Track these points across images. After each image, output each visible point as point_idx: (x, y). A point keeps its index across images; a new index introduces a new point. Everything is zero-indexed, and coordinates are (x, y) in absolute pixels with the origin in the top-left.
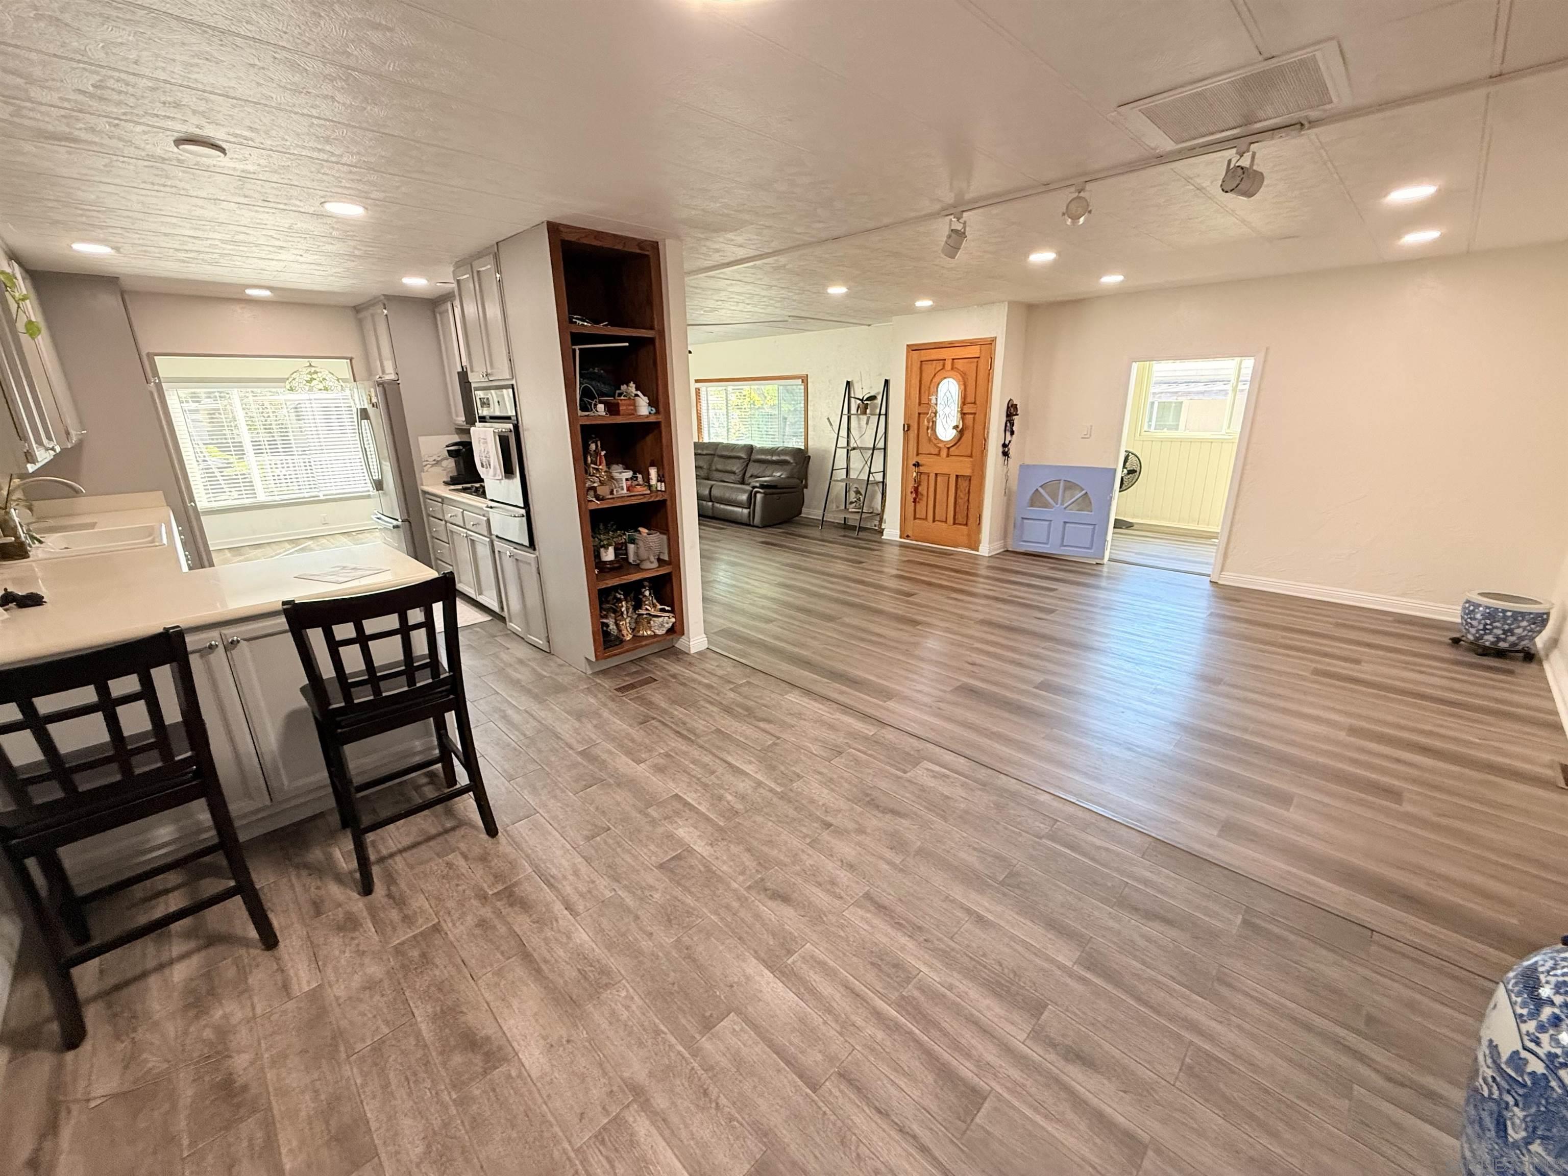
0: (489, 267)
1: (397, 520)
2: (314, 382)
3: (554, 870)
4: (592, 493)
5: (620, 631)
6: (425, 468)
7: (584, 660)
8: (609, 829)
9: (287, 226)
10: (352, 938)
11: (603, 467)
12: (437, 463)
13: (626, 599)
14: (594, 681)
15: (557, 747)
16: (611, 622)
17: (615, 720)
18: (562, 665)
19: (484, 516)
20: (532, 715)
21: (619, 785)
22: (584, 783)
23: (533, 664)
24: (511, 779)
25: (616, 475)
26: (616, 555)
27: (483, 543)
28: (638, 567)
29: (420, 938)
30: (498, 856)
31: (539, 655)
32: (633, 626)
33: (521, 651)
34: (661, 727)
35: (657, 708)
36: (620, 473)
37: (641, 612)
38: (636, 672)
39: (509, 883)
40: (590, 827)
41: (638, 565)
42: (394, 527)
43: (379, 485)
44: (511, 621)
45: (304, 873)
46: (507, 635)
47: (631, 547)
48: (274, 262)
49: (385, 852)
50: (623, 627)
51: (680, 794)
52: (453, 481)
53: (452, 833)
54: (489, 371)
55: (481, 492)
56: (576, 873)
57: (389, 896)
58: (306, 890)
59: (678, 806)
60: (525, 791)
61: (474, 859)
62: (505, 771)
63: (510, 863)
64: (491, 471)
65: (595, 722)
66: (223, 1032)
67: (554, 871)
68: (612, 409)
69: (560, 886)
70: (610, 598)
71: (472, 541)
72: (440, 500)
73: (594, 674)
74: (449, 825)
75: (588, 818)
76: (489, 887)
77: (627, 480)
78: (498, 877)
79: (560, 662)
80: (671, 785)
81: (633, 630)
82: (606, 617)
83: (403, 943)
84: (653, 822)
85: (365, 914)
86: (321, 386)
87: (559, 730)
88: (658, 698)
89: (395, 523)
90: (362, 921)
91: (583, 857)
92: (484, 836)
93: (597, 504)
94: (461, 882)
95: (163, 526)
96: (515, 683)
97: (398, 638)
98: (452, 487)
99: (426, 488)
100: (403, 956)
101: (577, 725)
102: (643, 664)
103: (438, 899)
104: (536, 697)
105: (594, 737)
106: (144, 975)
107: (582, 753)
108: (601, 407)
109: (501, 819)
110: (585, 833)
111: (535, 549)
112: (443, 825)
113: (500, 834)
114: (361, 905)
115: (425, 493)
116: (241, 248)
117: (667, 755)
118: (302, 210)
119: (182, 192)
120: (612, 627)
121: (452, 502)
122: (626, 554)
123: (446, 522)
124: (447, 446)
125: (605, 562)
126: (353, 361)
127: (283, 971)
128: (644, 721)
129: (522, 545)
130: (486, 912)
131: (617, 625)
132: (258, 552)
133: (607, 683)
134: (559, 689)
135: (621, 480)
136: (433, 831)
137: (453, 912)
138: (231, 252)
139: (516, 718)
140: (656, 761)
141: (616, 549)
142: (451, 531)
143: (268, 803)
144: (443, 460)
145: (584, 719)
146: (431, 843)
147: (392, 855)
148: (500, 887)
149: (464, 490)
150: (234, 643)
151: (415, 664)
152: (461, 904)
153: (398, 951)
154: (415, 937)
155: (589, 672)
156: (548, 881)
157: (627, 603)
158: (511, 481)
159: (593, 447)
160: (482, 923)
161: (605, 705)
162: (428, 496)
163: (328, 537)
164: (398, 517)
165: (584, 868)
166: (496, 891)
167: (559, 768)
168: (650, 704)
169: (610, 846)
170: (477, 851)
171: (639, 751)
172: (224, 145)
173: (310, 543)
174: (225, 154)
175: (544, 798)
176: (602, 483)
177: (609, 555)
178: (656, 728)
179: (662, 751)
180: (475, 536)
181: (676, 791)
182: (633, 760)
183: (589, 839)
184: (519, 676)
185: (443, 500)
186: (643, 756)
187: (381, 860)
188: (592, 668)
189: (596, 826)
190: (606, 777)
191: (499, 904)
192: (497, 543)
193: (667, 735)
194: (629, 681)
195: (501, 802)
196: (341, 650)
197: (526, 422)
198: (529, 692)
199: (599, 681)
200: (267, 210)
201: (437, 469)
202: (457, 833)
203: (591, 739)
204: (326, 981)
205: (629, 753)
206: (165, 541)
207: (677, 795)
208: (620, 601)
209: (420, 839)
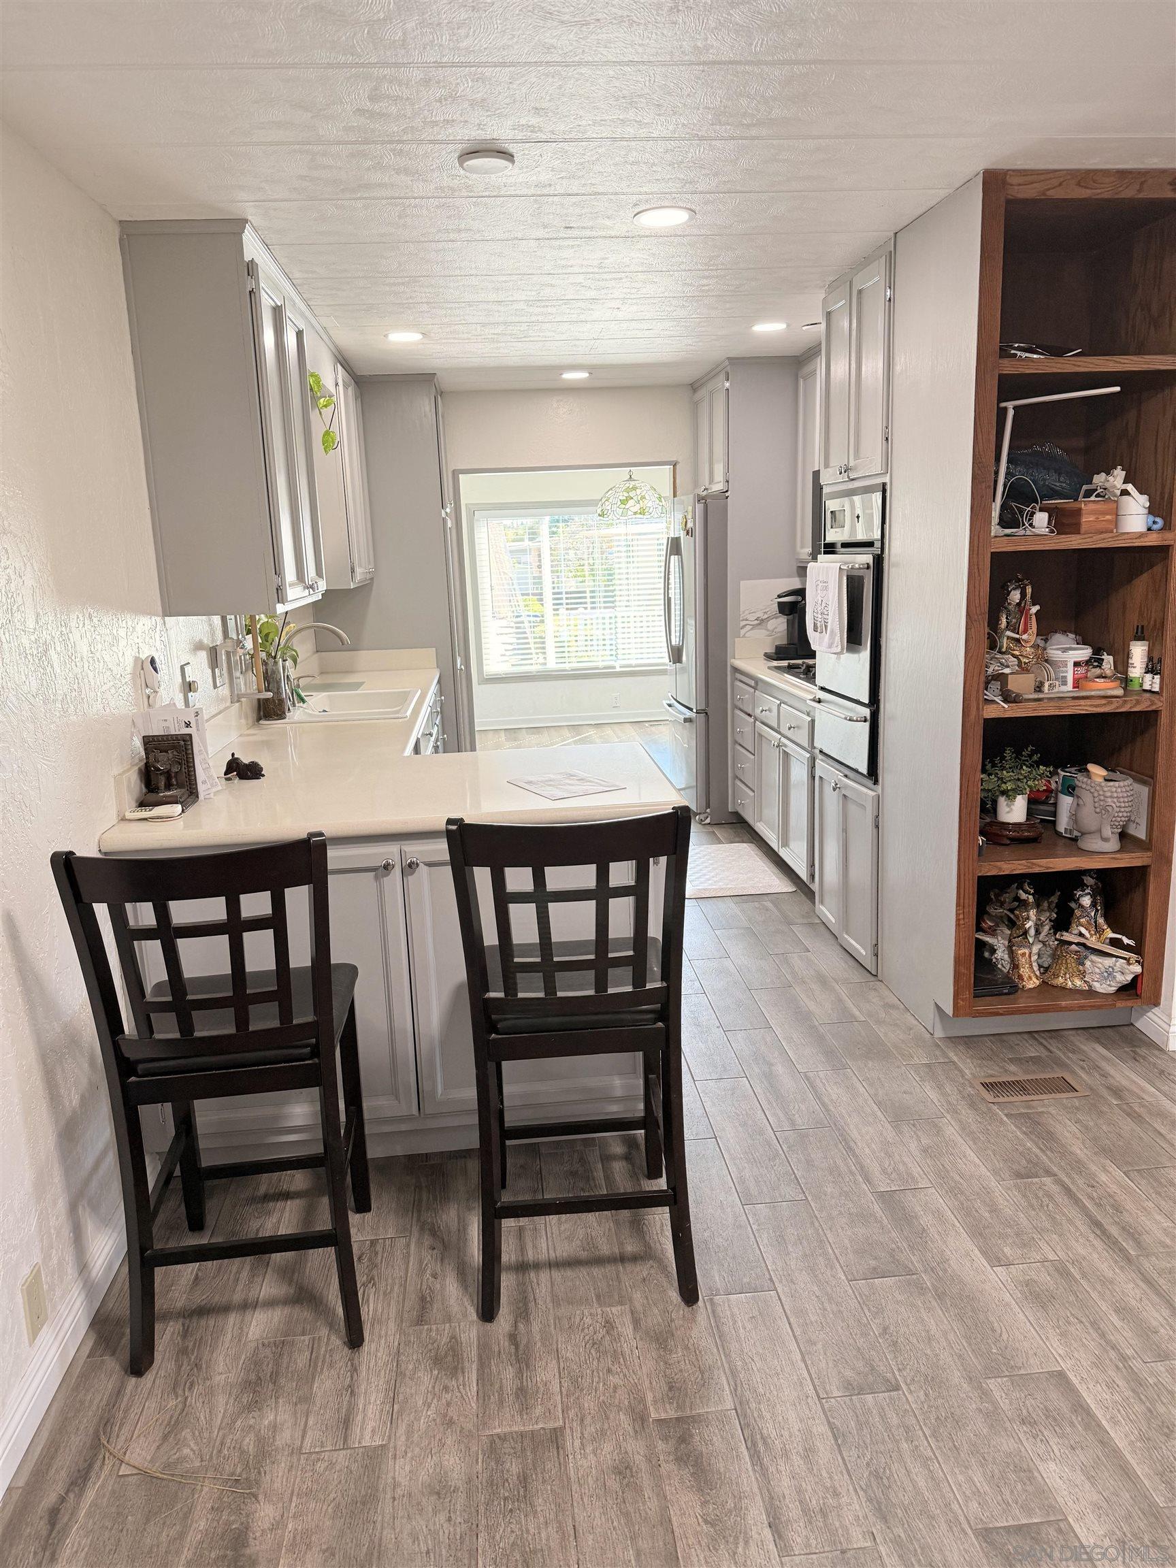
0: (876, 279)
1: (691, 709)
2: (631, 502)
3: (770, 1426)
4: (996, 686)
5: (1015, 966)
6: (743, 632)
7: (932, 1007)
8: (897, 1388)
9: (596, 263)
10: (446, 1388)
11: (1030, 637)
12: (761, 622)
13: (1038, 905)
14: (945, 1055)
15: (843, 1168)
16: (999, 943)
17: (969, 1152)
18: (893, 1007)
19: (808, 714)
20: (813, 1087)
21: (940, 1296)
22: (873, 1263)
23: (842, 991)
24: (747, 1200)
25: (1054, 653)
26: (1030, 813)
27: (799, 759)
28: (1072, 843)
29: (527, 1442)
30: (687, 1348)
31: (856, 976)
32: (1046, 961)
33: (830, 961)
34: (1062, 1199)
35: (1064, 1153)
36: (1065, 650)
37: (1067, 936)
38: (1035, 1060)
39: (688, 1413)
40: (860, 1365)
41: (1075, 840)
42: (686, 720)
43: (676, 654)
44: (822, 902)
45: (428, 1240)
46: (811, 924)
47: (1066, 802)
48: (589, 325)
49: (530, 1256)
50: (1023, 960)
51: (1071, 1375)
52: (780, 653)
53: (629, 1267)
54: (852, 464)
55: (809, 674)
56: (809, 1453)
57: (513, 1338)
58: (421, 1271)
59: (1057, 1400)
60: (765, 1236)
61: (647, 1333)
62: (742, 1181)
63: (702, 1373)
64: (827, 637)
65: (925, 1141)
66: (264, 1452)
67: (770, 1429)
68: (1064, 522)
69: (772, 1469)
70: (1007, 897)
71: (786, 754)
72: (752, 683)
73: (950, 1039)
74: (630, 1248)
75: (861, 1342)
76: (655, 1402)
77: (1076, 664)
78: (674, 1390)
79: (893, 1000)
80: (1057, 1346)
81: (1045, 970)
82: (992, 932)
83: (503, 1438)
84: (993, 1416)
85: (474, 1354)
86: (636, 508)
87: (855, 1134)
88: (1068, 1130)
89: (688, 714)
90: (466, 1364)
91: (831, 1426)
92: (674, 1295)
93: (1000, 709)
94: (615, 1368)
95: (420, 691)
96: (802, 1017)
97: (592, 904)
98: (775, 663)
99: (738, 663)
100: (497, 1462)
101: (890, 1134)
102: (1054, 1046)
103: (575, 1382)
104: (830, 1054)
105: (916, 1171)
106: (225, 1309)
107: (886, 1198)
108: (1041, 519)
109: (707, 1273)
110: (849, 1373)
111: (876, 782)
112: (621, 1244)
113: (700, 1303)
114: (474, 1334)
115: (736, 670)
116: (550, 310)
117: (1062, 1271)
118: (613, 234)
119: (477, 236)
120: (1001, 954)
121: (768, 688)
122: (1054, 814)
123: (756, 719)
124: (779, 596)
125: (1005, 825)
126: (678, 466)
127: (352, 1393)
128: (1026, 1172)
129: (856, 771)
130: (636, 1449)
131: (1012, 953)
132: (534, 738)
133: (969, 1067)
134: (875, 1051)
135: (1065, 664)
136: (605, 1249)
137: (588, 1420)
138: (540, 318)
139: (788, 1083)
140: (1033, 1275)
141: (1031, 802)
142: (760, 735)
143: (415, 1111)
144: (769, 619)
145: (905, 1128)
146: (597, 1271)
147: (537, 1266)
148: (672, 1414)
149: (791, 669)
150: (412, 866)
151: (611, 955)
152: (604, 1409)
153: (494, 1448)
154: (522, 1435)
155: (939, 1033)
156: (754, 1444)
157: (1039, 912)
158: (855, 656)
159: (1015, 596)
160: (624, 1470)
161: (955, 1111)
162: (738, 676)
163: (615, 727)
164: (693, 706)
165: (825, 1450)
166: (663, 1416)
167: (835, 1213)
168: (1048, 1138)
169: (888, 1428)
170: (654, 1318)
171: (1004, 1236)
172: (512, 148)
173: (592, 732)
174: (513, 162)
175: (793, 1264)
176: (1023, 669)
177: (1014, 811)
178: (1050, 1197)
179: (1052, 1256)
180: (791, 748)
181: (1066, 1365)
182: (984, 1253)
183: (853, 1389)
184: (812, 1006)
185: (757, 684)
186: (1007, 1250)
187: (522, 1267)
188: (944, 1028)
189: (873, 1369)
190: (919, 1266)
191: (661, 1446)
192: (822, 766)
193: (1070, 1221)
194: (1016, 1073)
195: (719, 1240)
196: (512, 907)
197: (896, 551)
198: (820, 1039)
199: (955, 1059)
200: (570, 242)
201: (760, 634)
202: (638, 1268)
203: (910, 1175)
204: (392, 1445)
205: (978, 1232)
206: (409, 713)
207: (1061, 1375)
208: (1024, 904)
209: (584, 1255)
